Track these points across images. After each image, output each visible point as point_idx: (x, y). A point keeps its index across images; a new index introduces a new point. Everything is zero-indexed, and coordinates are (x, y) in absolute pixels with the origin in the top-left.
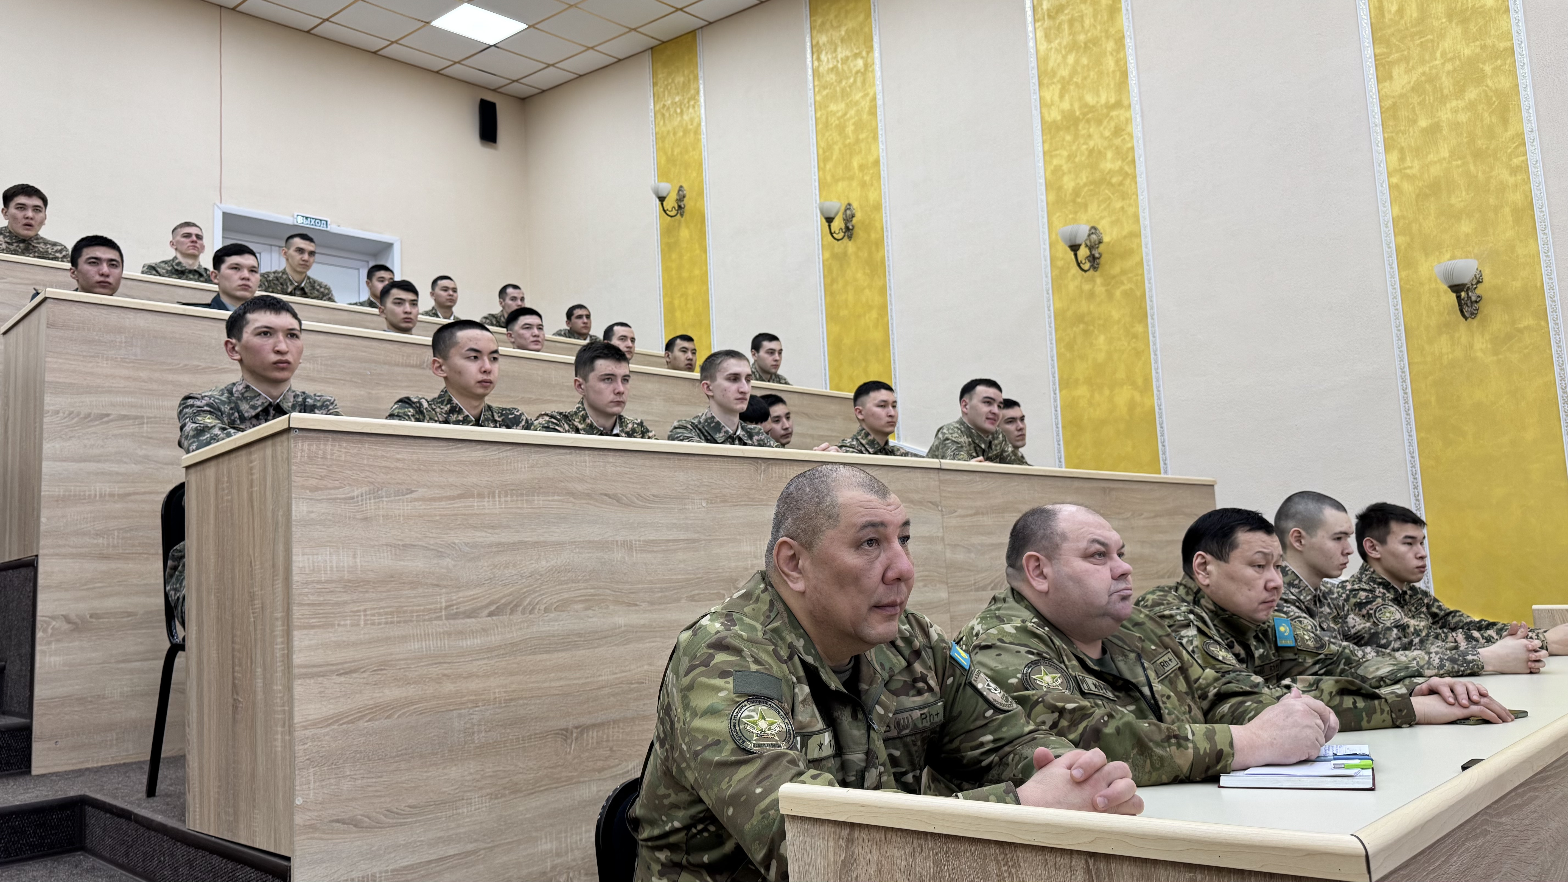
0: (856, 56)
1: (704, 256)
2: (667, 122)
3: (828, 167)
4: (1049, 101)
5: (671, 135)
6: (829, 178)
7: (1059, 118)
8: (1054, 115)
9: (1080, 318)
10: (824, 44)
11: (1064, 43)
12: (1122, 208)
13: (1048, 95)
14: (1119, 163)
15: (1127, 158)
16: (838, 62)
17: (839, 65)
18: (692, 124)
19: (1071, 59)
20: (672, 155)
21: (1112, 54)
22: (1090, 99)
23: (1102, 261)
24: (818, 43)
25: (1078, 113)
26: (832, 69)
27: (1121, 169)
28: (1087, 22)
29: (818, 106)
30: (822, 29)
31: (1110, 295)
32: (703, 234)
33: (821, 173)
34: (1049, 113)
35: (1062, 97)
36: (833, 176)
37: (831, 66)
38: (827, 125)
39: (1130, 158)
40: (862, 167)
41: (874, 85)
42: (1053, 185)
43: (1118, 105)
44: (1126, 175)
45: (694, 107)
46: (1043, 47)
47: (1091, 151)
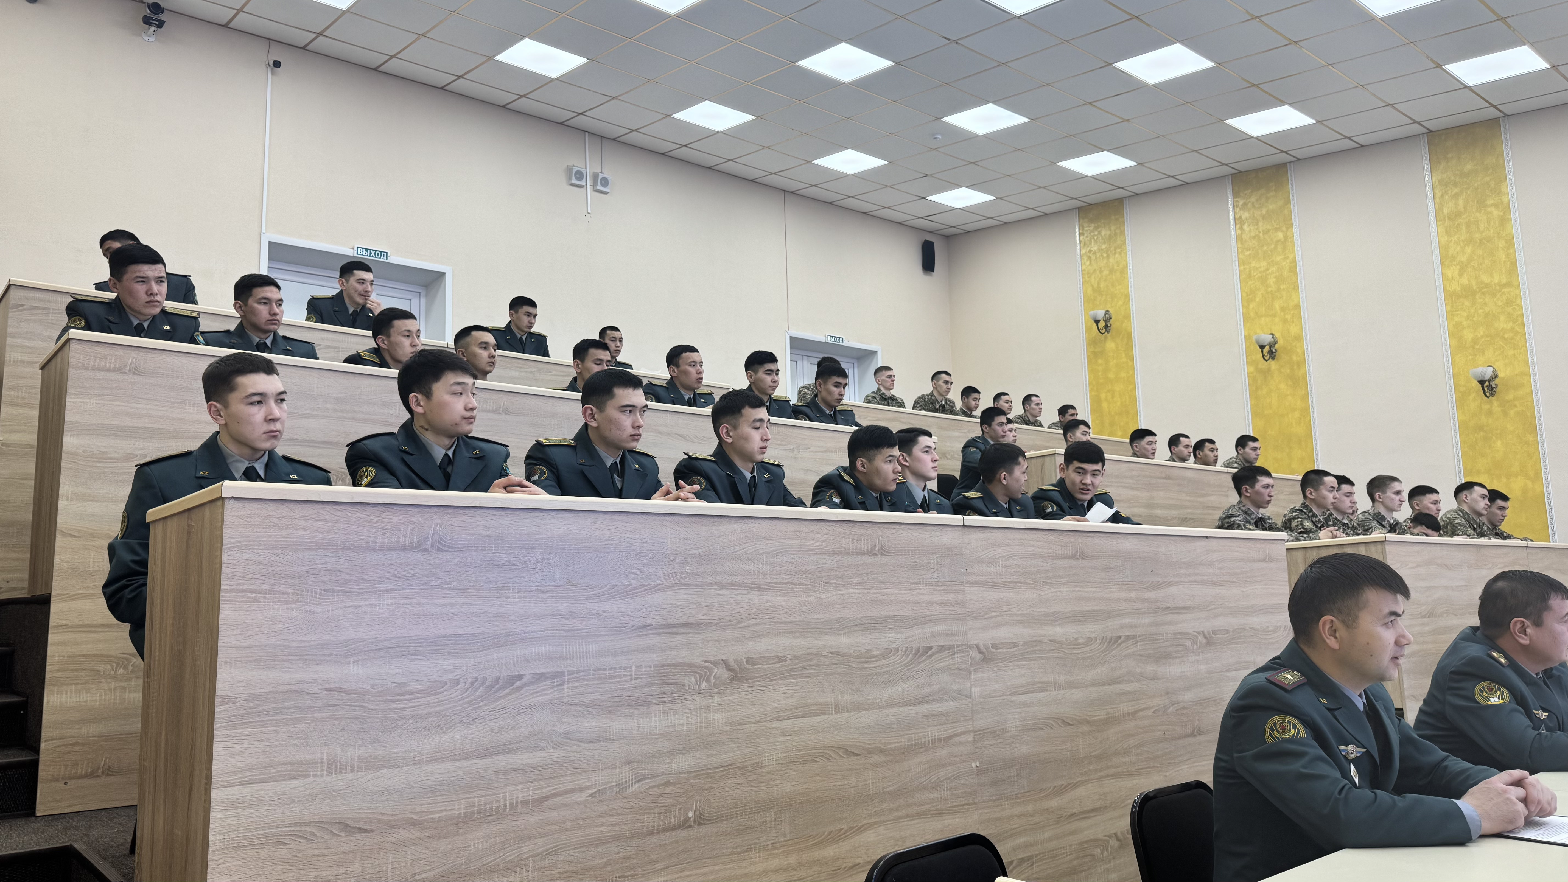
0: (1276, 230)
1: (1130, 363)
2: (1093, 262)
3: (1251, 306)
4: (1450, 277)
5: (1098, 272)
6: (1252, 314)
7: (1459, 289)
8: (1455, 287)
9: (1481, 428)
10: (1246, 219)
11: (1463, 238)
12: (1514, 355)
13: (1449, 273)
14: (1511, 324)
15: (1517, 321)
16: (1260, 232)
17: (1261, 235)
18: (1118, 266)
19: (1468, 250)
20: (1099, 287)
21: (1503, 249)
22: (1485, 279)
23: (1498, 389)
24: (1240, 217)
25: (1475, 288)
26: (1254, 237)
27: (1512, 328)
28: (1482, 227)
29: (1241, 262)
30: (1244, 207)
31: (1505, 413)
32: (1129, 347)
33: (1245, 310)
34: (1450, 286)
35: (1461, 275)
36: (1256, 313)
37: (1253, 234)
38: (1250, 276)
39: (1520, 322)
40: (1283, 309)
41: (1294, 251)
42: (1455, 333)
43: (1509, 284)
44: (1517, 332)
45: (1120, 253)
46: (1444, 239)
47: (1487, 315)
